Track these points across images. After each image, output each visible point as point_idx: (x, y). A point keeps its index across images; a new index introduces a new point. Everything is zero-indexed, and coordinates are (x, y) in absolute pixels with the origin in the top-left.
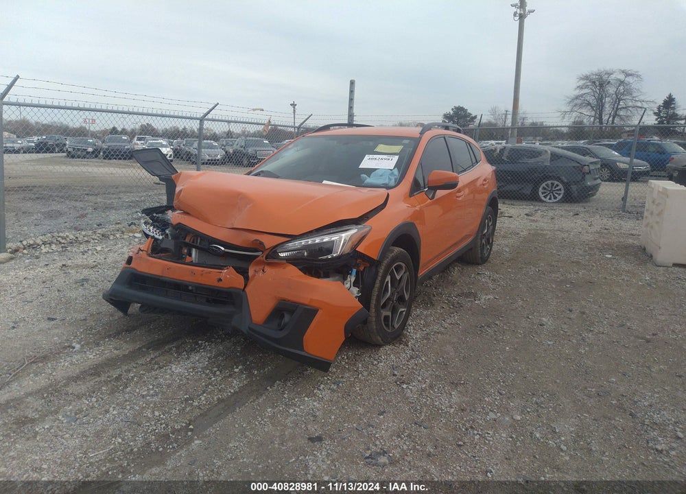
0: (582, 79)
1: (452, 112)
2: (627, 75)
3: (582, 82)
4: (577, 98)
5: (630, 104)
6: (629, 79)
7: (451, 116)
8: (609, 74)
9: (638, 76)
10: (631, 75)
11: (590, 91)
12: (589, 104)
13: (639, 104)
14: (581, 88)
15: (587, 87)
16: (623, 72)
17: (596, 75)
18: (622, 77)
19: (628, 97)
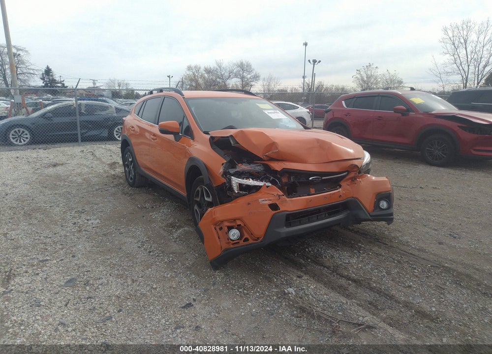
2: (18, 50)
5: (25, 71)
6: (20, 53)
19: (22, 66)
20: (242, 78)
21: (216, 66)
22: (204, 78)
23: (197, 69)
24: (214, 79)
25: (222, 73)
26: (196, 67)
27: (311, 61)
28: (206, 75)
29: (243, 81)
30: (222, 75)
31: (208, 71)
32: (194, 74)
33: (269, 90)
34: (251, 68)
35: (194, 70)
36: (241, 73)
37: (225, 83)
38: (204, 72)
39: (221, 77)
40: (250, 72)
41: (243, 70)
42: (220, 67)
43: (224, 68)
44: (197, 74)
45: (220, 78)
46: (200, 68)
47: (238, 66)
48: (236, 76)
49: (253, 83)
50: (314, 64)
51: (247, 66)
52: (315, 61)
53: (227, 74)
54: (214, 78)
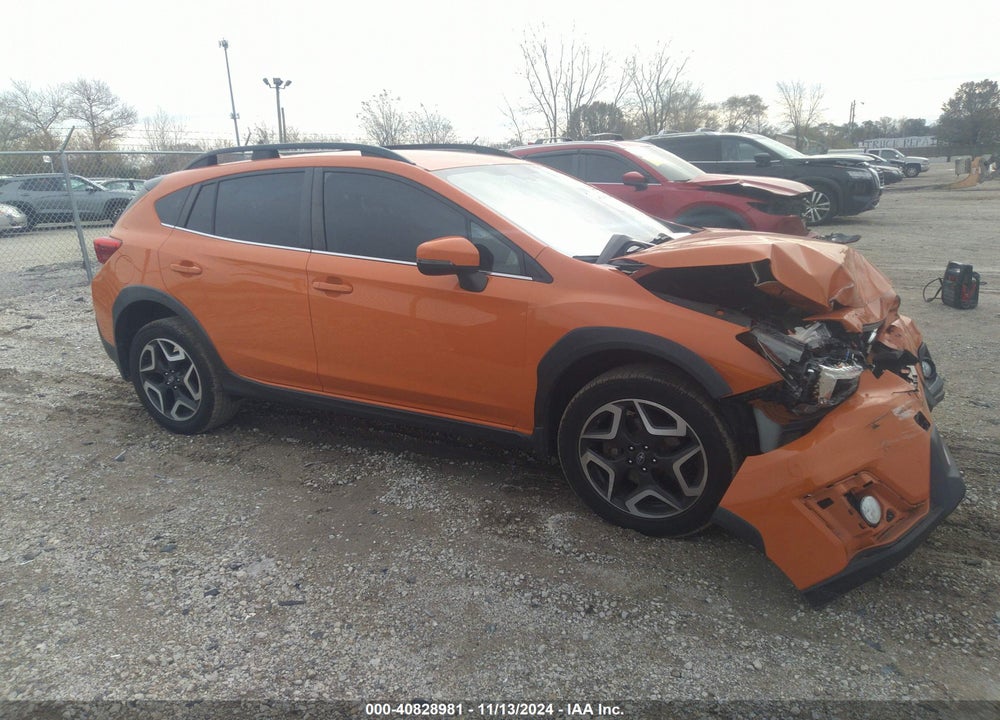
20: (91, 118)
21: (12, 89)
24: (12, 122)
25: (34, 107)
27: (271, 82)
29: (93, 125)
30: (34, 112)
33: (163, 145)
34: (108, 95)
36: (85, 106)
37: (44, 131)
39: (32, 115)
40: (108, 104)
41: (89, 99)
42: (24, 92)
43: (35, 94)
47: (75, 90)
48: (72, 114)
49: (119, 131)
50: (278, 88)
51: (99, 91)
52: (278, 82)
53: (47, 110)
54: (12, 119)
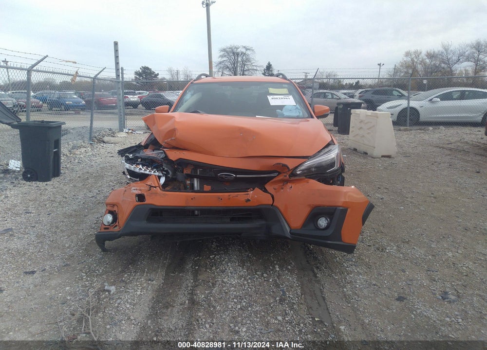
0: (222, 51)
1: (141, 71)
2: (247, 49)
3: (222, 53)
4: (220, 63)
5: (250, 68)
6: (248, 52)
7: (140, 73)
8: (237, 48)
9: (253, 50)
10: (249, 49)
11: (227, 59)
12: (228, 67)
13: (255, 68)
14: (222, 56)
15: (225, 56)
16: (244, 47)
17: (230, 48)
18: (244, 50)
19: (249, 63)
20: (477, 61)
21: (441, 49)
22: (425, 64)
23: (417, 54)
24: (437, 65)
25: (449, 57)
26: (416, 52)
28: (428, 61)
29: (476, 66)
30: (448, 60)
31: (431, 56)
32: (412, 60)
35: (413, 56)
36: (476, 55)
37: (451, 68)
38: (425, 57)
39: (447, 62)
41: (479, 51)
42: (446, 50)
43: (452, 51)
44: (416, 60)
45: (444, 63)
46: (421, 53)
47: (473, 47)
48: (468, 60)
53: (455, 58)
54: (438, 63)
